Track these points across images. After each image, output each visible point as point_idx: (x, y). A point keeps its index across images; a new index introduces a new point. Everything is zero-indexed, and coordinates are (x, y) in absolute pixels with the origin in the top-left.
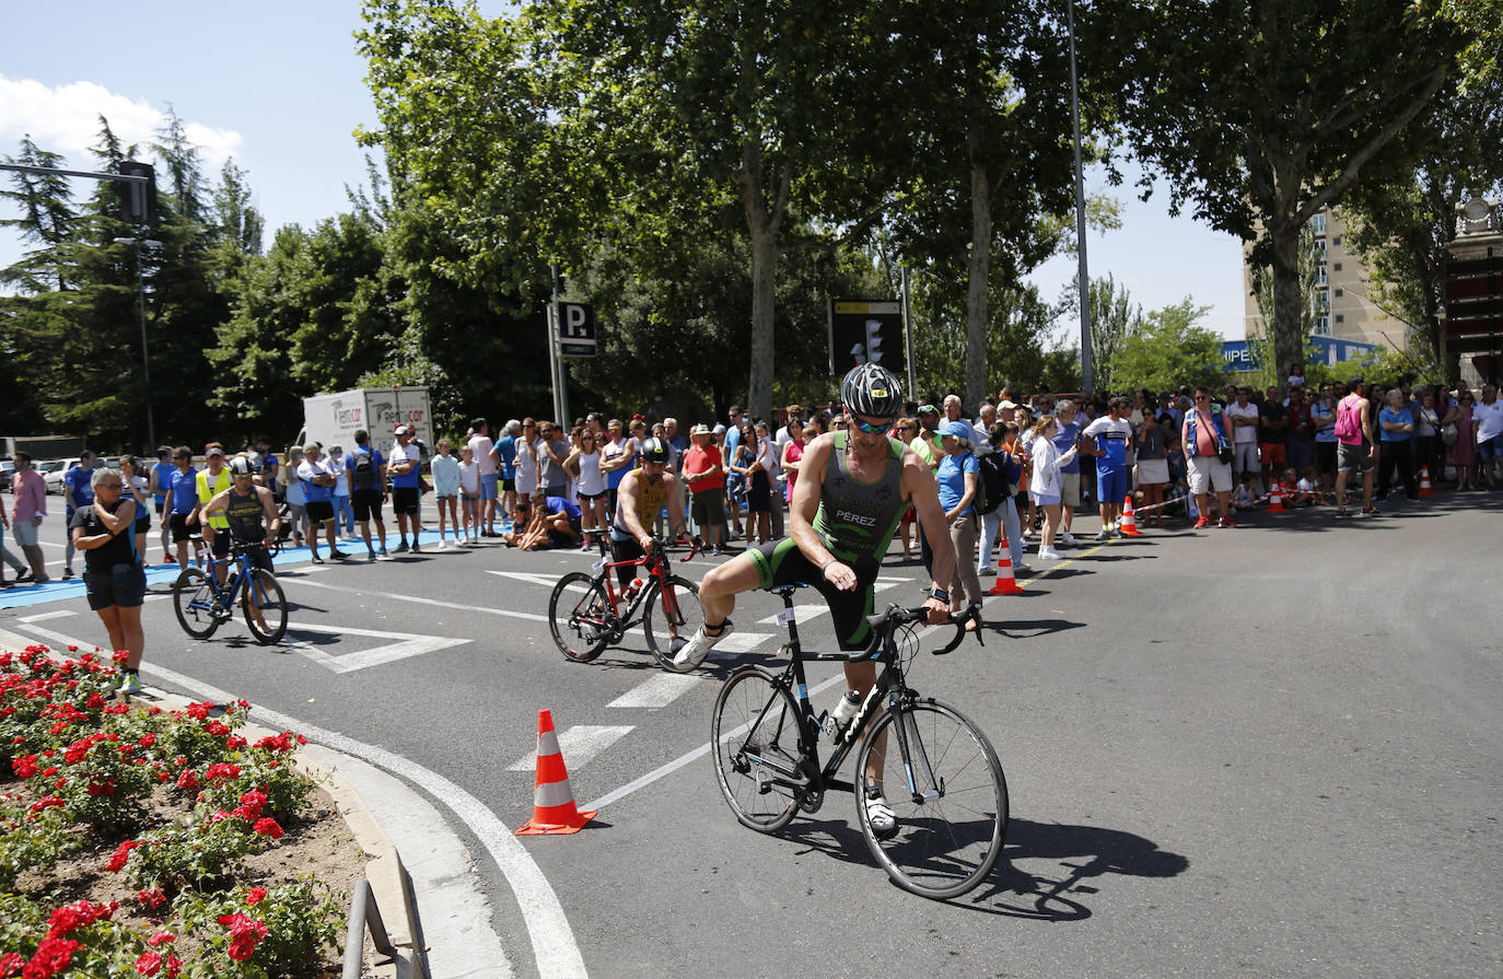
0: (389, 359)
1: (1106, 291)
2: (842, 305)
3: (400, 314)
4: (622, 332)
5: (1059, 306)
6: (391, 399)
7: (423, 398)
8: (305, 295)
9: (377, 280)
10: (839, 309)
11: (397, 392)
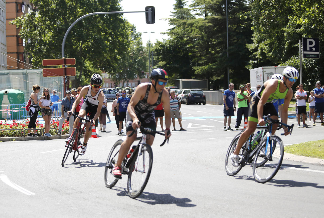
6: (273, 71)
11: (276, 68)
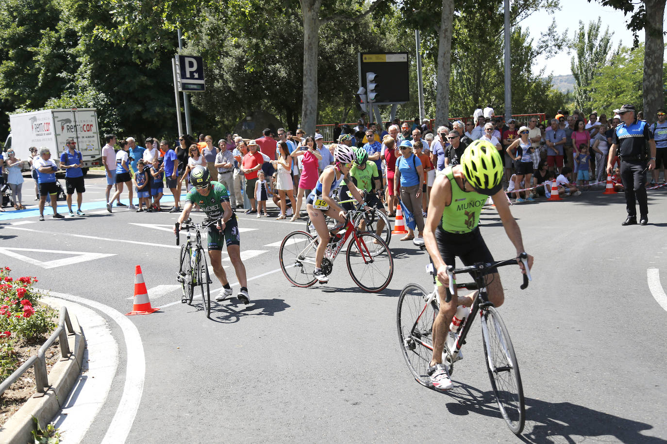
0: (68, 89)
1: (594, 32)
2: (367, 56)
3: (74, 57)
4: (225, 73)
5: (537, 49)
6: (70, 116)
7: (92, 116)
8: (5, 40)
9: (57, 31)
10: (365, 59)
11: (74, 111)
